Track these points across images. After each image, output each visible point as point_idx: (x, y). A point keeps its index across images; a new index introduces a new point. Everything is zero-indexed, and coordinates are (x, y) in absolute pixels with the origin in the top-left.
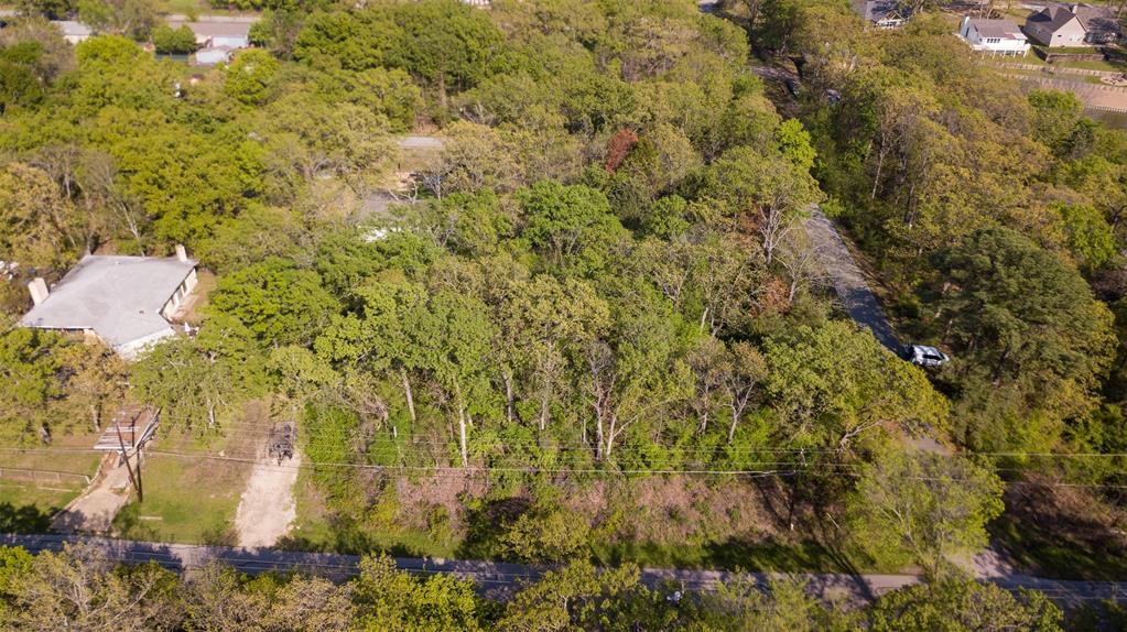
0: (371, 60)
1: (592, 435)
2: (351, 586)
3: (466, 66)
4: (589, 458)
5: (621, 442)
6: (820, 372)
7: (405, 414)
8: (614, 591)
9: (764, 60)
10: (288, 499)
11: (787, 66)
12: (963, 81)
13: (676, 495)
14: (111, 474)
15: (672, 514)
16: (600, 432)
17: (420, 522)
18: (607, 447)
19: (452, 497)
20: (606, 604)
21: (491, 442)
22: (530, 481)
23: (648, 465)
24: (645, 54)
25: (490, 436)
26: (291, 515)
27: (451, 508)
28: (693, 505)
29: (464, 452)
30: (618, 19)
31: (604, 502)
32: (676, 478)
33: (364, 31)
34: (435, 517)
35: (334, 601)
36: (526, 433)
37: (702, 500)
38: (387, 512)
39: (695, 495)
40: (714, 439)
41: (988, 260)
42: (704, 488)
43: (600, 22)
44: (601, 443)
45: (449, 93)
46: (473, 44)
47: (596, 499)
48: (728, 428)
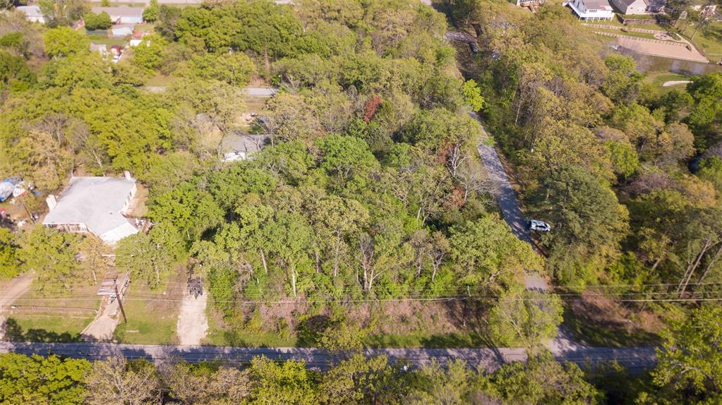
0: (223, 42)
1: (361, 277)
2: (247, 371)
3: (280, 45)
4: (360, 290)
5: (377, 282)
6: (478, 247)
7: (262, 270)
8: (375, 370)
9: (457, 28)
10: (203, 318)
11: (470, 31)
12: (568, 51)
13: (405, 309)
14: (108, 307)
15: (403, 319)
16: (365, 277)
17: (273, 328)
18: (369, 285)
19: (289, 313)
20: (371, 377)
21: (308, 284)
22: (330, 304)
23: (390, 293)
24: (385, 33)
25: (307, 280)
26: (206, 327)
27: (288, 320)
28: (414, 314)
29: (294, 290)
30: (370, 10)
31: (368, 314)
32: (405, 300)
33: (218, 22)
34: (280, 326)
35: (241, 380)
36: (327, 279)
37: (418, 311)
38: (256, 323)
39: (415, 308)
40: (424, 280)
41: (564, 185)
42: (419, 304)
43: (359, 12)
44: (366, 283)
45: (271, 61)
46: (284, 32)
47: (364, 312)
48: (431, 274)
